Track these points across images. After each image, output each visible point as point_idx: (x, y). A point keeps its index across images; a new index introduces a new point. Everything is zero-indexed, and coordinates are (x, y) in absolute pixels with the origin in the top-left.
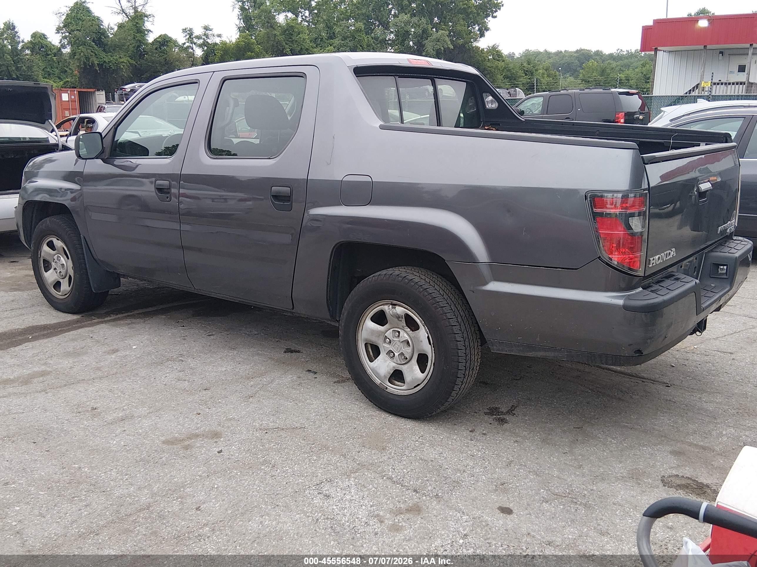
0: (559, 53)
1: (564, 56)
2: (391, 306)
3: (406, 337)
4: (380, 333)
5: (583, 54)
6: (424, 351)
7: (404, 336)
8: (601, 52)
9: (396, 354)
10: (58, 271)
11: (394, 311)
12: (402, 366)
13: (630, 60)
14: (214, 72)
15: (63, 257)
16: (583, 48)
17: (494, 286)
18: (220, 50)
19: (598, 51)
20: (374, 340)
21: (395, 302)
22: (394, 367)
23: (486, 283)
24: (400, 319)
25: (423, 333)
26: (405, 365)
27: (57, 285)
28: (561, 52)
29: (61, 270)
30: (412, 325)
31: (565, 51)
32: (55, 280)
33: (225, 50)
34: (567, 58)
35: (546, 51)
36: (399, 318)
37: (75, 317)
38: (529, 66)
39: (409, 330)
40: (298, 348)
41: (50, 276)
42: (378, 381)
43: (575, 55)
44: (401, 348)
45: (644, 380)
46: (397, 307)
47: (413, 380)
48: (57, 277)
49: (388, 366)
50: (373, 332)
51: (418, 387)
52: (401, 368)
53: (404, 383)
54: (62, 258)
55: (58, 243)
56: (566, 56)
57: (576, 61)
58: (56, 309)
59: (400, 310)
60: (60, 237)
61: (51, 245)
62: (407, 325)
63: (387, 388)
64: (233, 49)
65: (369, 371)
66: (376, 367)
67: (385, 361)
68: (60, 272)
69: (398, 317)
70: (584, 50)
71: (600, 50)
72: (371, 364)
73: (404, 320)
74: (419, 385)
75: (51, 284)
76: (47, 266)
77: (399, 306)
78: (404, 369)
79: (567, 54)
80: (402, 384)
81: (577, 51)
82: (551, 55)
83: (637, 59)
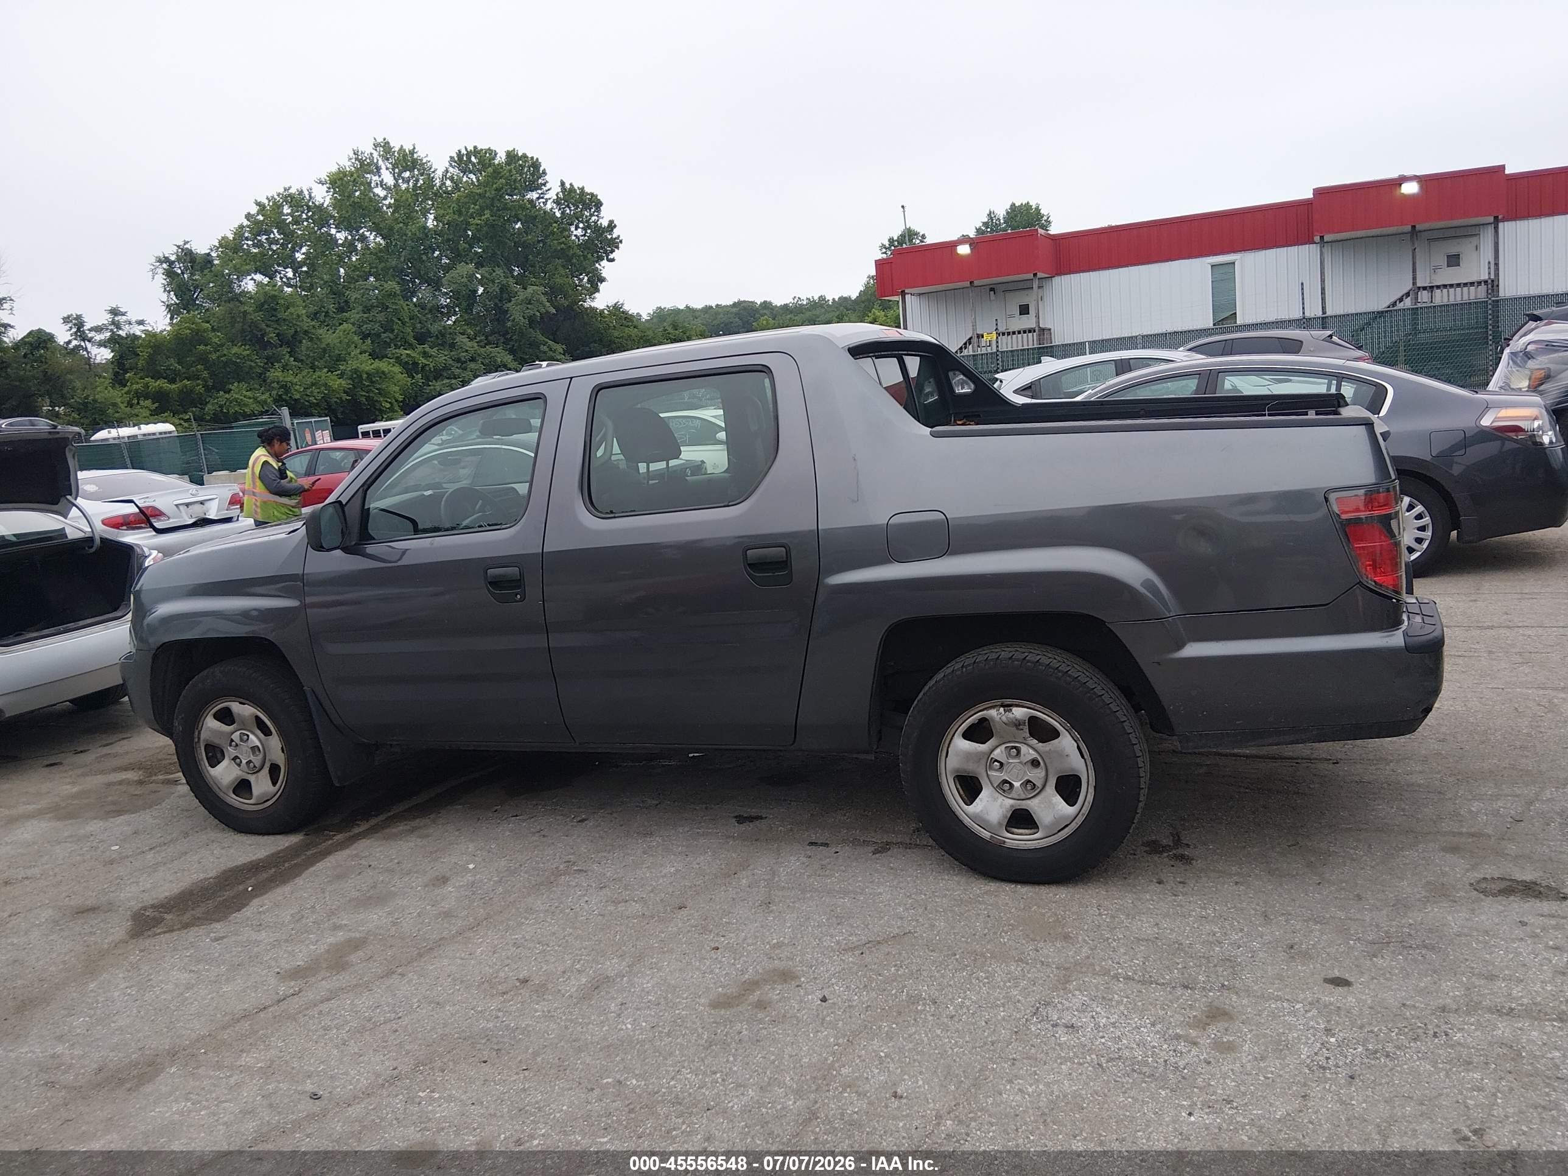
0: (707, 309)
1: (717, 313)
2: (1002, 709)
3: (1033, 754)
4: (978, 757)
5: (745, 309)
6: (1073, 770)
7: (1028, 753)
8: (770, 303)
9: (1017, 784)
10: (244, 762)
11: (1010, 715)
12: (1028, 802)
13: (814, 313)
14: (571, 378)
15: (253, 733)
16: (742, 299)
17: (1194, 650)
18: (147, 347)
19: (765, 302)
20: (972, 768)
21: (1008, 701)
22: (1012, 806)
23: (1180, 646)
24: (1021, 727)
25: (1067, 744)
26: (1032, 800)
27: (243, 787)
28: (711, 307)
29: (252, 758)
30: (1042, 732)
31: (717, 305)
32: (236, 779)
33: (155, 346)
34: (722, 316)
35: (687, 307)
36: (1020, 725)
37: (293, 839)
38: (677, 332)
39: (1036, 741)
40: (754, 812)
41: (224, 773)
42: (986, 834)
43: (734, 310)
44: (1025, 772)
45: (1299, 761)
46: (1014, 710)
47: (1057, 820)
48: (240, 773)
49: (1001, 806)
50: (969, 756)
51: (1066, 830)
52: (1024, 804)
53: (1037, 828)
54: (252, 737)
55: (243, 710)
56: (719, 314)
57: (737, 320)
58: (241, 832)
59: (1020, 712)
60: (245, 697)
61: (226, 716)
62: (1032, 735)
63: (1004, 842)
64: (169, 343)
65: (967, 821)
66: (981, 811)
67: (995, 799)
68: (249, 762)
69: (1018, 724)
70: (744, 302)
71: (768, 300)
72: (971, 809)
73: (1026, 728)
74: (1067, 826)
75: (228, 787)
76: (215, 755)
77: (1017, 706)
78: (1035, 805)
79: (720, 310)
80: (1035, 830)
81: (735, 305)
82: (698, 314)
83: (823, 310)
